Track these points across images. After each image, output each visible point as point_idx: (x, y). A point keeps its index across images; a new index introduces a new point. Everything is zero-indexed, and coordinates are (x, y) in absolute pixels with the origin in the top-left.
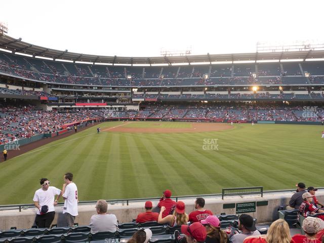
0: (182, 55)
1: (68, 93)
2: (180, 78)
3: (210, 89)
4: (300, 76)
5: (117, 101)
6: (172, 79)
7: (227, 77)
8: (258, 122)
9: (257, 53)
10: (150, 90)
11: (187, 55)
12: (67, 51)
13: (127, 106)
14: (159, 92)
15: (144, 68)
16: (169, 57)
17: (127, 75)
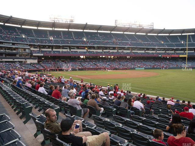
0: (66, 22)
3: (90, 48)
7: (99, 41)
10: (44, 47)
11: (71, 23)
14: (52, 49)
15: (32, 31)
16: (57, 23)
17: (21, 34)
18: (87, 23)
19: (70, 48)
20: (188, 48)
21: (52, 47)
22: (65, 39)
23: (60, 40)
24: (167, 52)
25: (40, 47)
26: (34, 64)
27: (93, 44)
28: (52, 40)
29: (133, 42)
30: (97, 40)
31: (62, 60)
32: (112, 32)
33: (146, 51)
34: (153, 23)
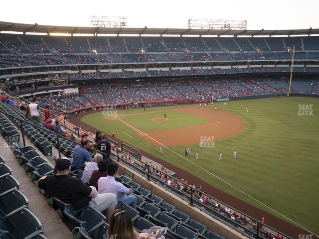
0: (116, 27)
2: (117, 53)
3: (151, 66)
4: (223, 52)
5: (50, 84)
6: (108, 53)
7: (165, 53)
8: (218, 100)
10: (85, 68)
11: (122, 27)
13: (64, 90)
14: (98, 70)
15: (65, 40)
16: (101, 28)
17: (50, 48)
18: (146, 27)
19: (122, 67)
21: (96, 67)
22: (114, 53)
23: (108, 55)
24: (264, 66)
25: (80, 68)
27: (156, 61)
28: (95, 56)
29: (214, 52)
30: (162, 53)
31: (111, 85)
32: (183, 36)
33: (234, 67)
34: (245, 21)
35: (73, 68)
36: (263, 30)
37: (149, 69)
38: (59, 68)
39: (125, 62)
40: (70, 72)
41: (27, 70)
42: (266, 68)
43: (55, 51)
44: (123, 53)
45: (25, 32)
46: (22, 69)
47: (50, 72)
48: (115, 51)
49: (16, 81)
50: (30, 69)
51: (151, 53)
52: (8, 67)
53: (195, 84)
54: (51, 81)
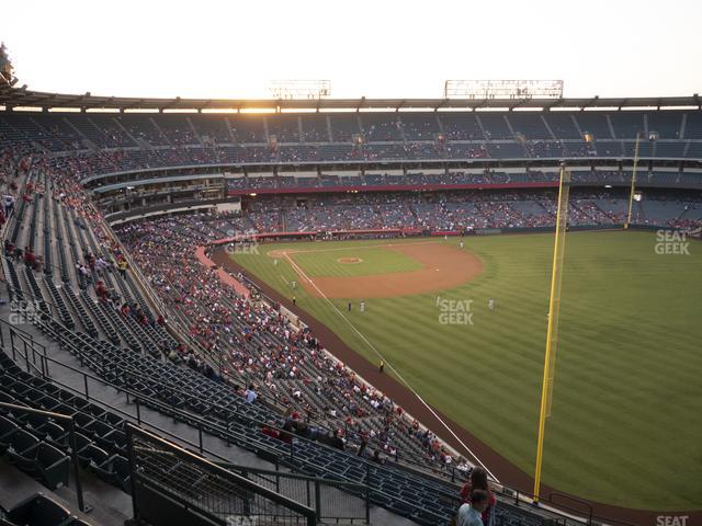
0: (311, 98)
1: (114, 193)
2: (311, 144)
4: (512, 141)
5: (196, 196)
6: (296, 144)
7: (397, 143)
9: (448, 100)
10: (254, 169)
11: (323, 97)
12: (88, 94)
13: (218, 205)
14: (275, 172)
15: (226, 119)
16: (286, 100)
17: (200, 136)
18: (363, 98)
19: (319, 168)
20: (638, 172)
21: (275, 169)
22: (307, 144)
23: (294, 147)
24: (597, 168)
25: (246, 170)
26: (232, 216)
27: (379, 158)
28: (273, 149)
29: (494, 141)
30: (392, 143)
31: (299, 198)
32: (439, 110)
33: (532, 169)
34: (561, 82)
35: (234, 170)
36: (597, 97)
37: (367, 172)
38: (210, 170)
39: (322, 160)
40: (229, 175)
41: (159, 174)
42: (601, 172)
43: (206, 139)
44: (322, 144)
45: (161, 109)
46: (151, 172)
47: (196, 177)
48: (308, 140)
49: (141, 190)
50: (164, 171)
51: (372, 143)
52: (130, 169)
53: (452, 201)
54: (197, 191)
